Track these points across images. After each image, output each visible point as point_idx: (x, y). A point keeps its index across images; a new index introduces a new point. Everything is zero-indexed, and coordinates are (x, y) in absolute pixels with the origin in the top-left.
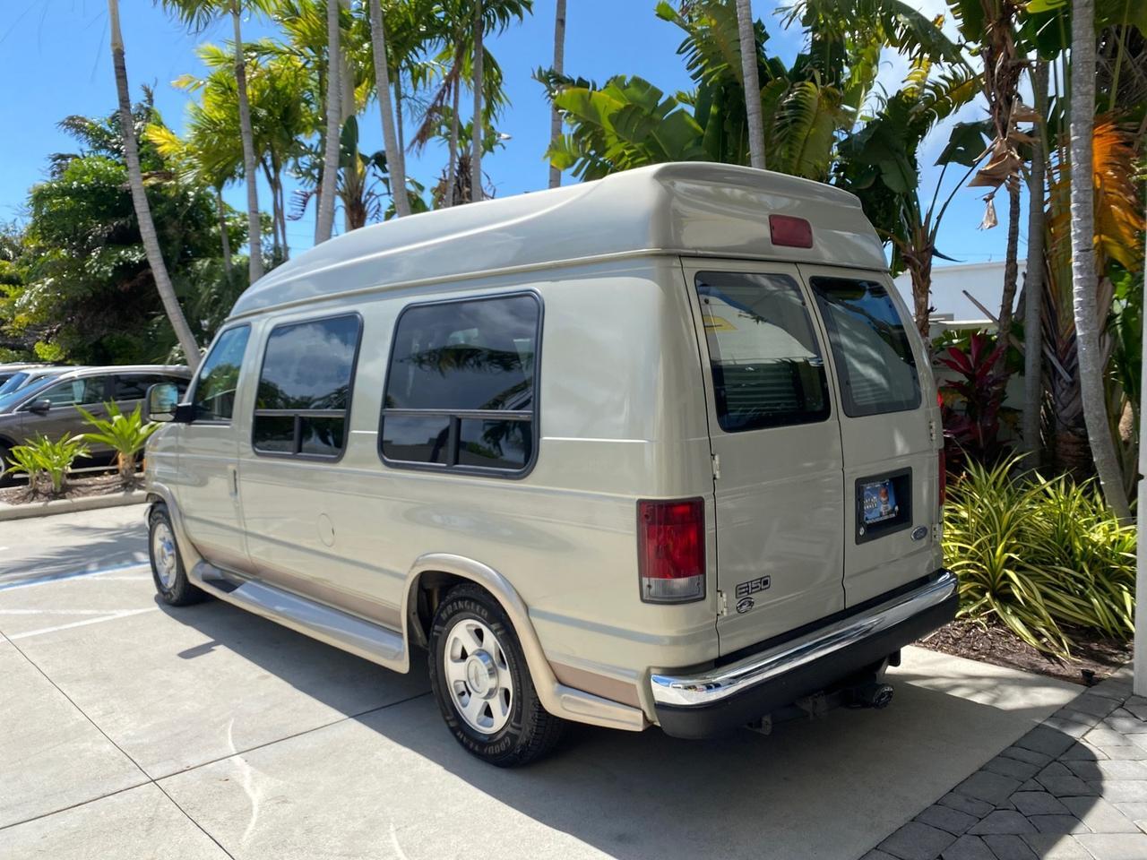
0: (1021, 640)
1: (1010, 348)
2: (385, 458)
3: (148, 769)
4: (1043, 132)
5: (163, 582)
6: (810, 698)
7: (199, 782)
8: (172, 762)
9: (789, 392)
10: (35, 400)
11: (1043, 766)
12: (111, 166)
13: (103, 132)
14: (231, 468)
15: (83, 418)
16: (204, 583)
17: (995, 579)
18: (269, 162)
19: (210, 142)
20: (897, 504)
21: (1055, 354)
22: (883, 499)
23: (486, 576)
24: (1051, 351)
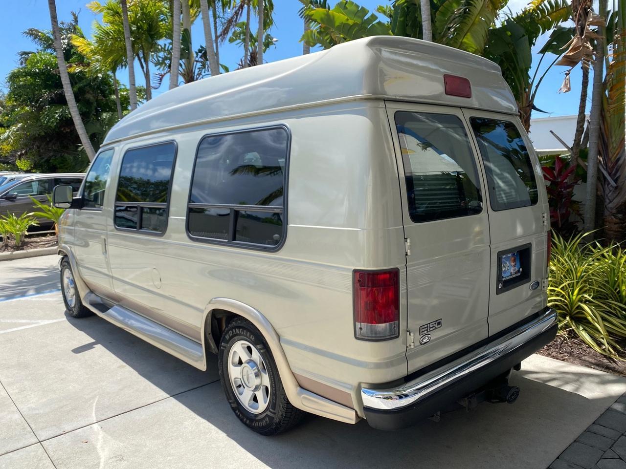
0: (589, 347)
1: (578, 166)
2: (190, 235)
3: (38, 433)
4: (604, 32)
5: (69, 303)
6: (466, 399)
7: (69, 443)
8: (54, 427)
9: (455, 194)
10: (8, 192)
11: (616, 439)
12: (53, 58)
13: (49, 38)
14: (103, 237)
15: (34, 204)
16: (90, 306)
17: (572, 308)
18: (141, 55)
19: (107, 44)
20: (521, 266)
21: (606, 170)
22: (513, 264)
23: (252, 314)
24: (604, 169)
